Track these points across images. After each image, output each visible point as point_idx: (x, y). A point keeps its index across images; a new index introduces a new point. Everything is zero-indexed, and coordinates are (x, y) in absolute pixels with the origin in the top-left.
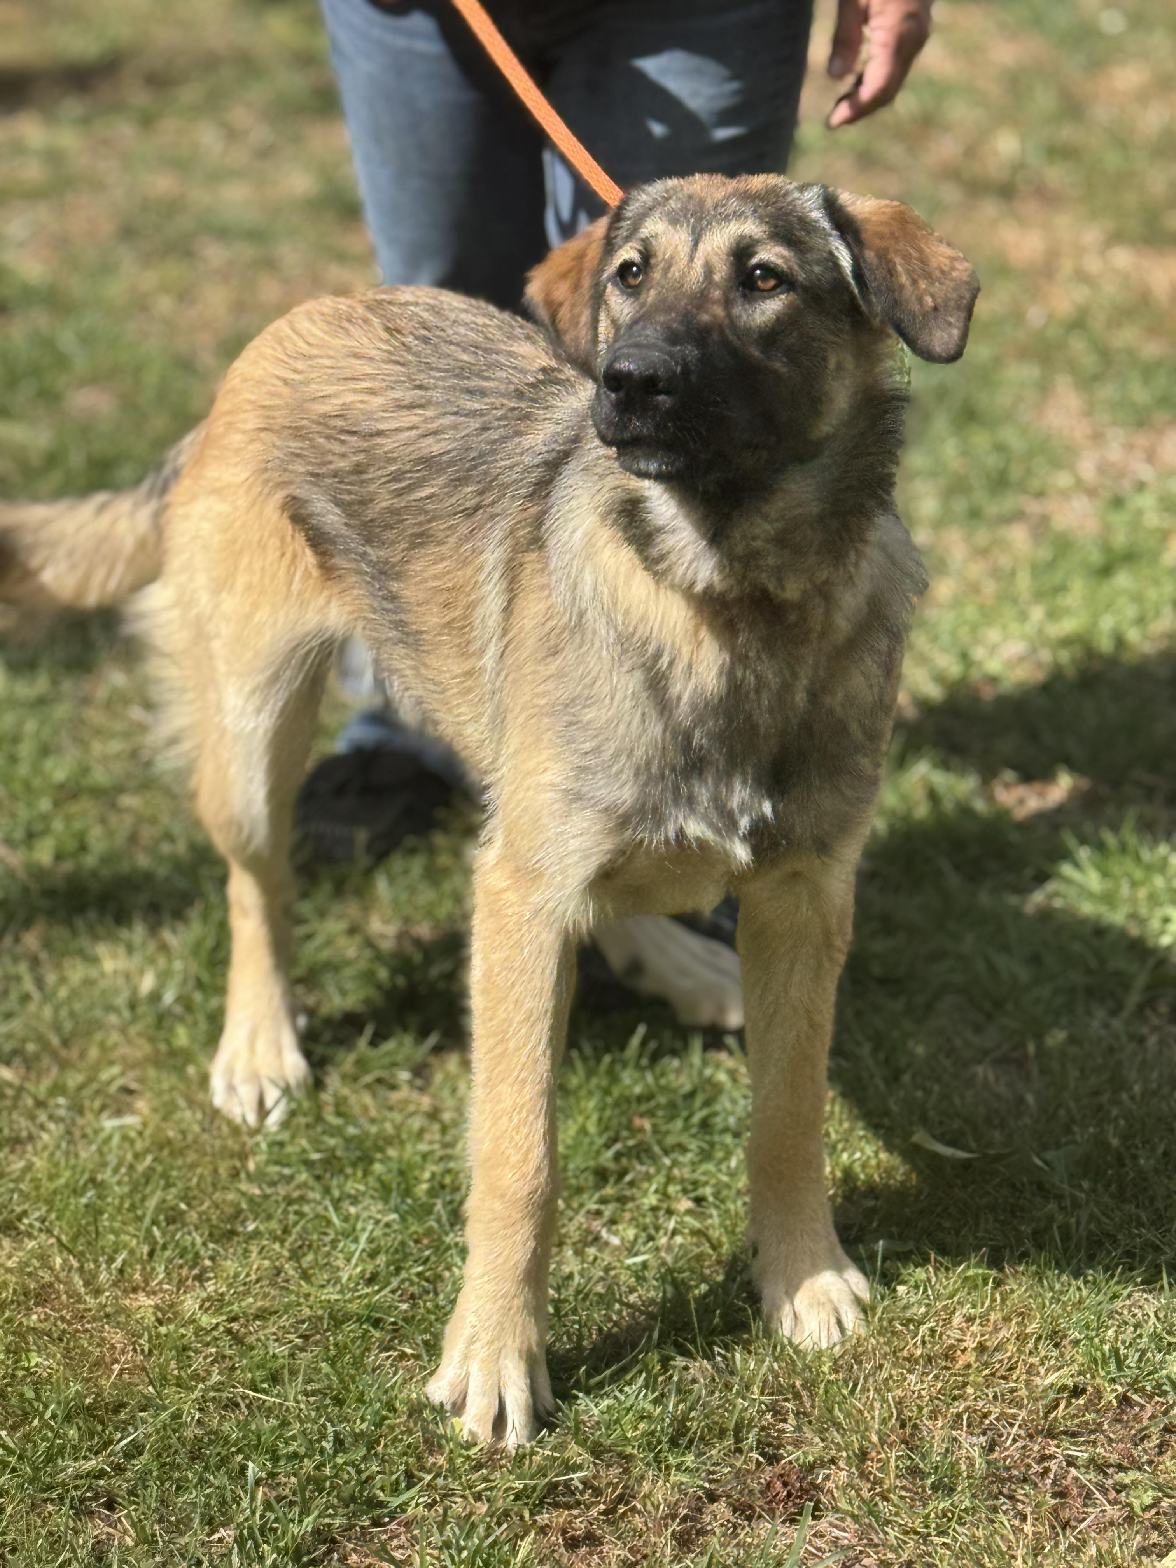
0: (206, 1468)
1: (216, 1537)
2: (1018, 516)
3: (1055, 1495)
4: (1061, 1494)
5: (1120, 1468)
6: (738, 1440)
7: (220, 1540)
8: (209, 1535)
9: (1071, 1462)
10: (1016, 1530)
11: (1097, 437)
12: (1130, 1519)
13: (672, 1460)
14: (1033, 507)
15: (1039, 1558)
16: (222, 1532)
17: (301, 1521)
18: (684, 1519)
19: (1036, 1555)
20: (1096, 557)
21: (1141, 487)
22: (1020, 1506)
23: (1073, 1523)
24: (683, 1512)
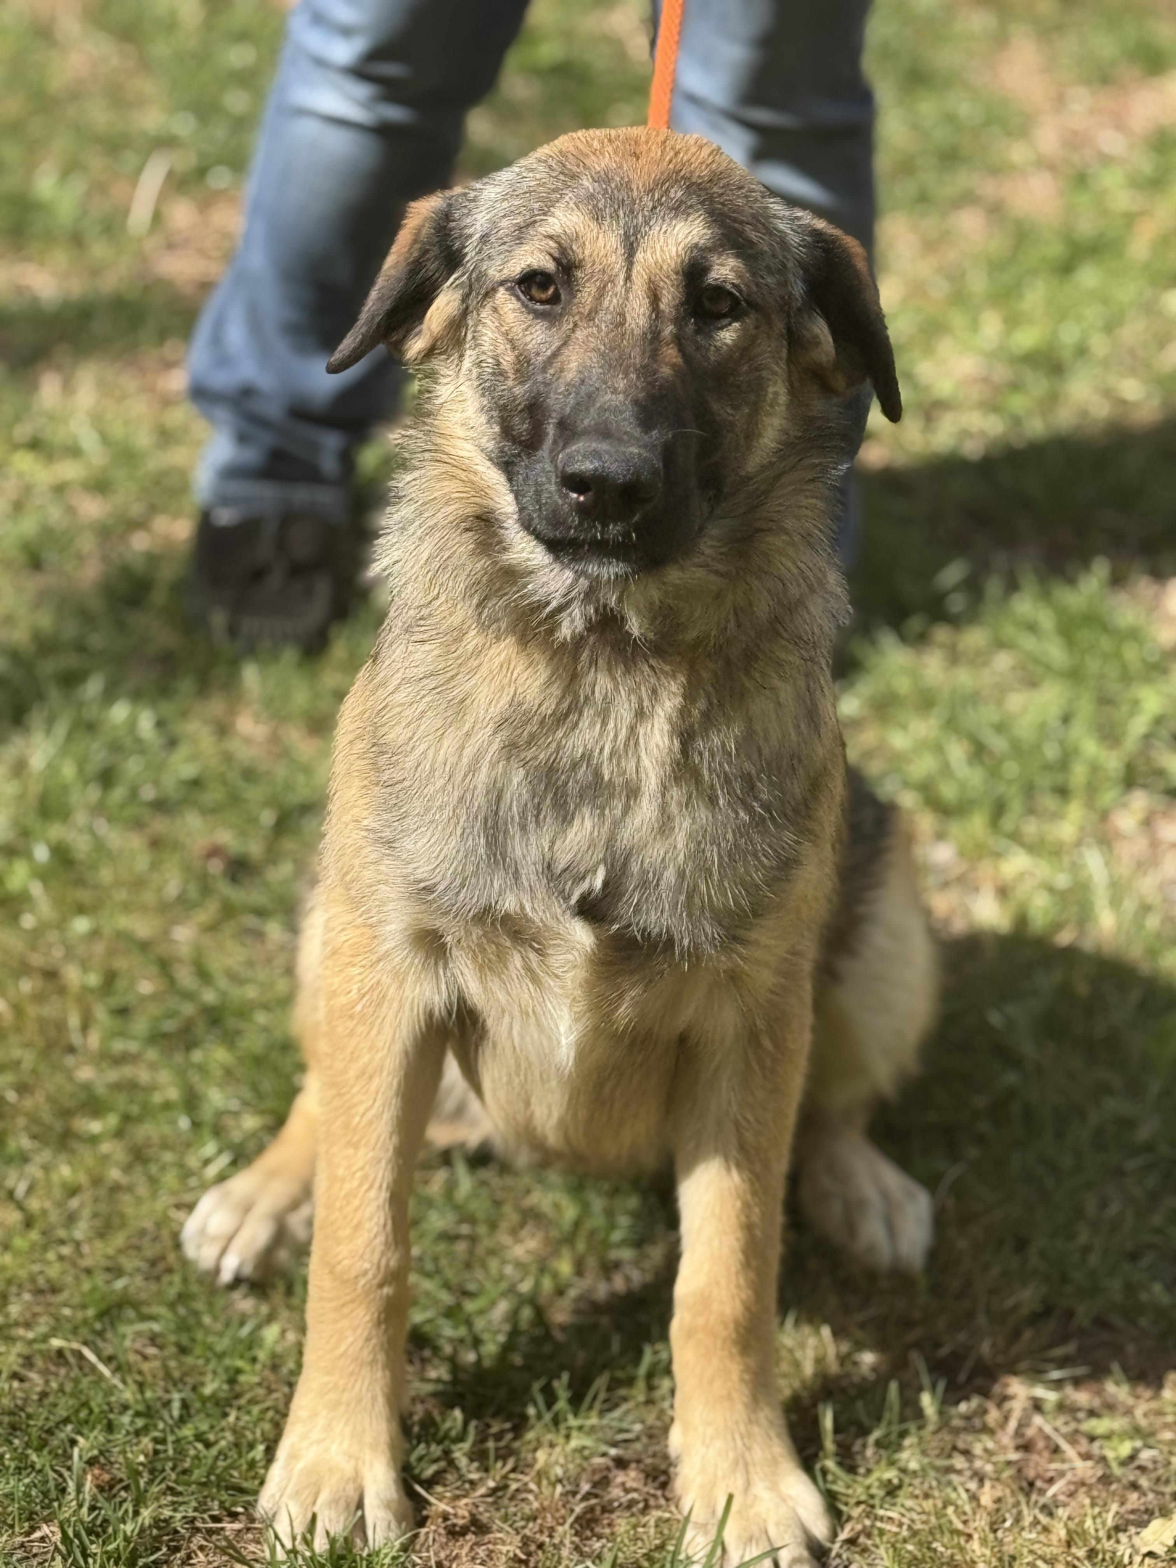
0: (27, 1445)
1: (37, 1535)
2: (967, 199)
3: (1018, 1448)
4: (1026, 1447)
5: (1092, 1413)
6: (651, 1388)
7: (42, 1539)
8: (28, 1534)
9: (1037, 1406)
10: (974, 1498)
11: (1060, 101)
12: (1106, 1480)
13: (573, 1422)
14: (988, 188)
15: (1000, 1534)
16: (45, 1530)
17: (136, 1513)
18: (586, 1497)
19: (995, 1531)
20: (1056, 250)
21: (1106, 160)
22: (978, 1464)
23: (1039, 1484)
24: (585, 1487)
